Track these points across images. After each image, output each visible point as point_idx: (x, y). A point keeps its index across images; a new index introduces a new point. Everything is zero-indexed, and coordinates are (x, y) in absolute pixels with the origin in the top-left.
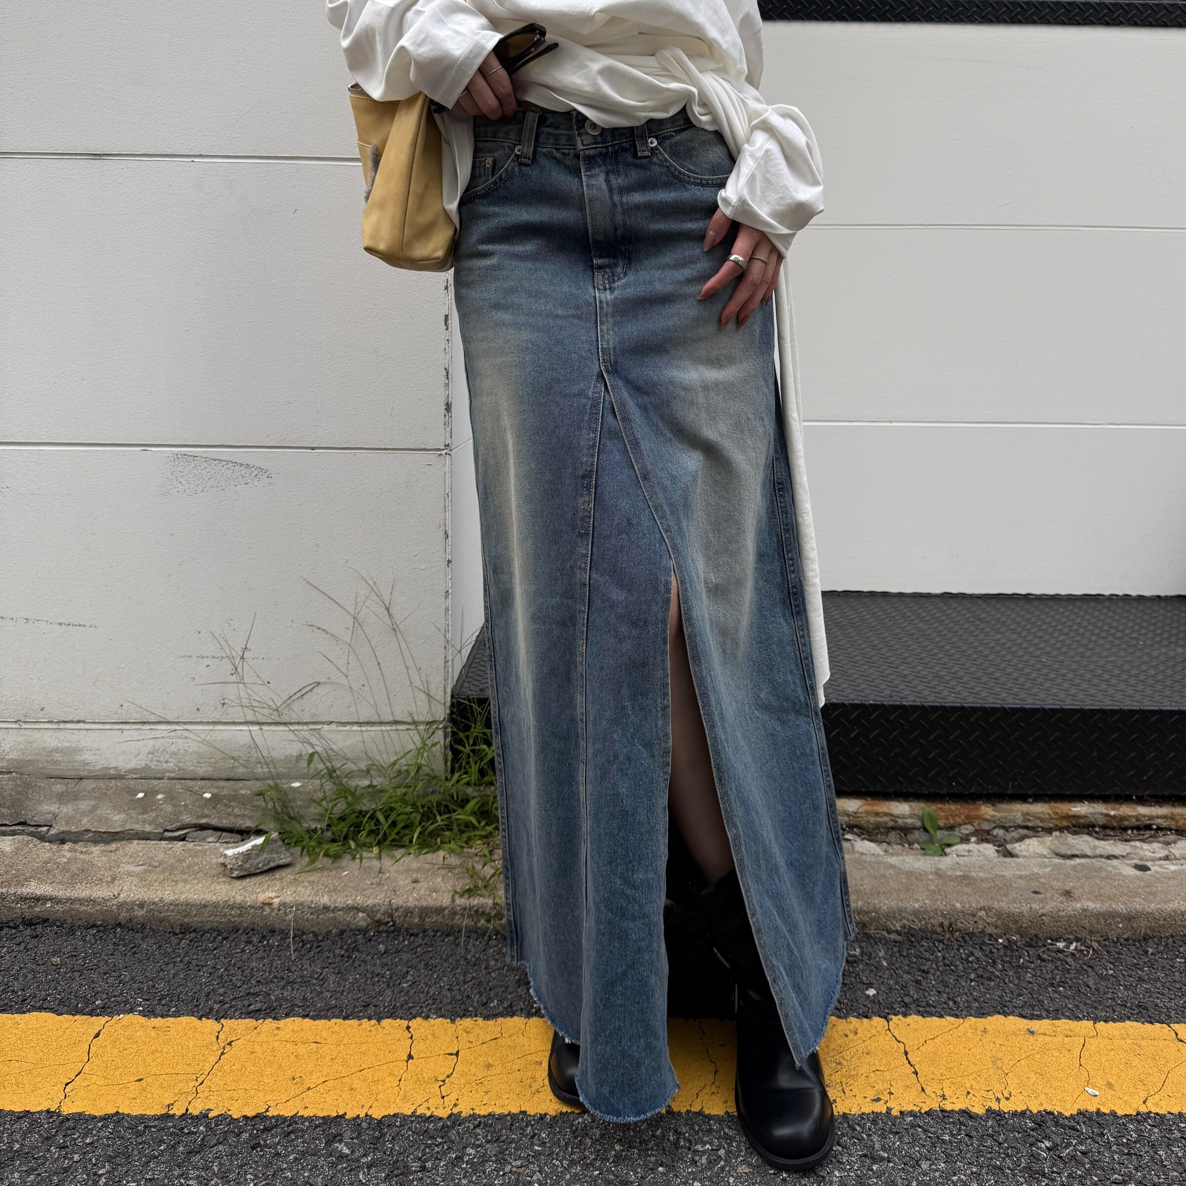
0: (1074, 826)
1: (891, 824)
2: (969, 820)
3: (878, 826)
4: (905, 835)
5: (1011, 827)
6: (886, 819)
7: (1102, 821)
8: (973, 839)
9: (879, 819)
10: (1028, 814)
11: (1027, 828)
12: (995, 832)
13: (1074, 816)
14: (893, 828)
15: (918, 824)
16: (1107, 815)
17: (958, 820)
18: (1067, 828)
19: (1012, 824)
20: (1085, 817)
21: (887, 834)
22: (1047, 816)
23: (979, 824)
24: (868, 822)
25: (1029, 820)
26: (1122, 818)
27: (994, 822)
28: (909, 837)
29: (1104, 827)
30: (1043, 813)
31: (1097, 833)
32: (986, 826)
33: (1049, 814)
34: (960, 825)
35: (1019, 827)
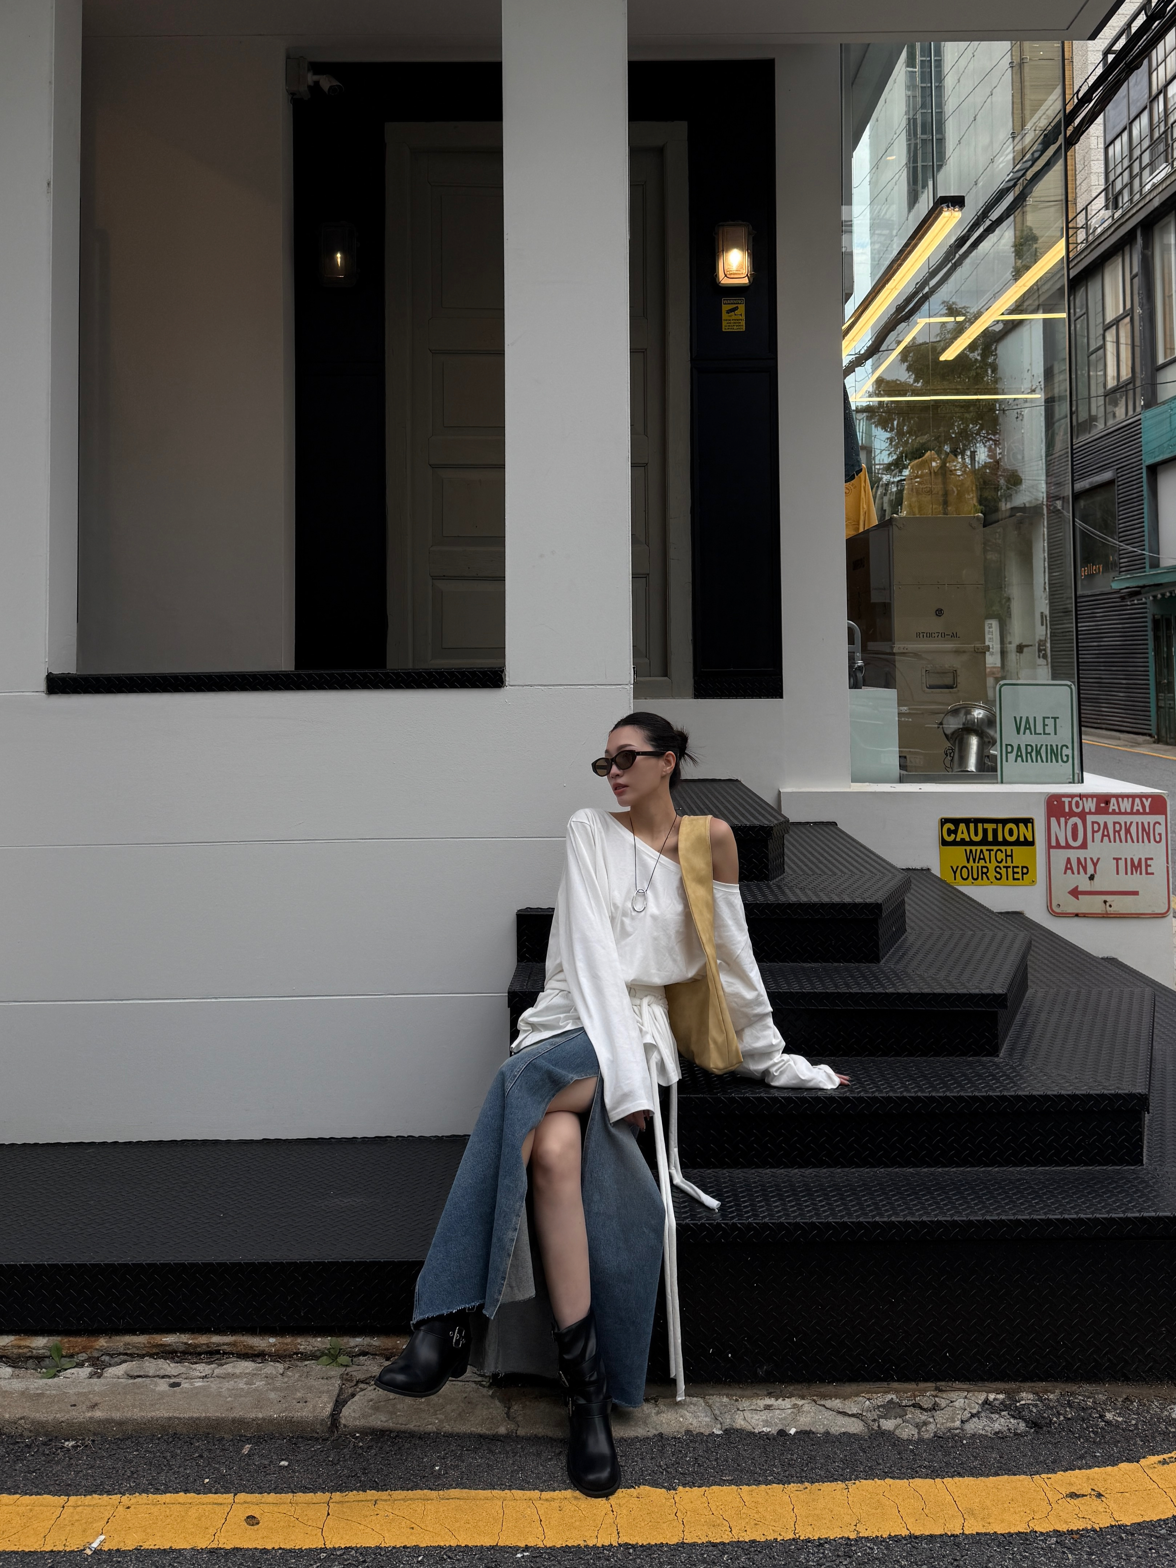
1: (29, 1354)
2: (84, 1349)
3: (19, 1356)
4: (39, 1362)
5: (114, 1354)
6: (25, 1350)
7: (182, 1348)
8: (87, 1364)
9: (21, 1351)
10: (129, 1344)
11: (126, 1354)
12: (103, 1358)
13: (162, 1345)
14: (31, 1357)
15: (48, 1353)
16: (186, 1344)
17: (77, 1349)
18: (157, 1354)
19: (115, 1352)
20: (169, 1345)
21: (26, 1362)
22: (143, 1346)
23: (91, 1352)
24: (13, 1353)
25: (129, 1349)
26: (196, 1346)
27: (102, 1351)
28: (41, 1364)
29: (184, 1353)
30: (139, 1343)
31: (178, 1357)
32: (96, 1354)
33: (144, 1344)
34: (78, 1354)
35: (120, 1354)
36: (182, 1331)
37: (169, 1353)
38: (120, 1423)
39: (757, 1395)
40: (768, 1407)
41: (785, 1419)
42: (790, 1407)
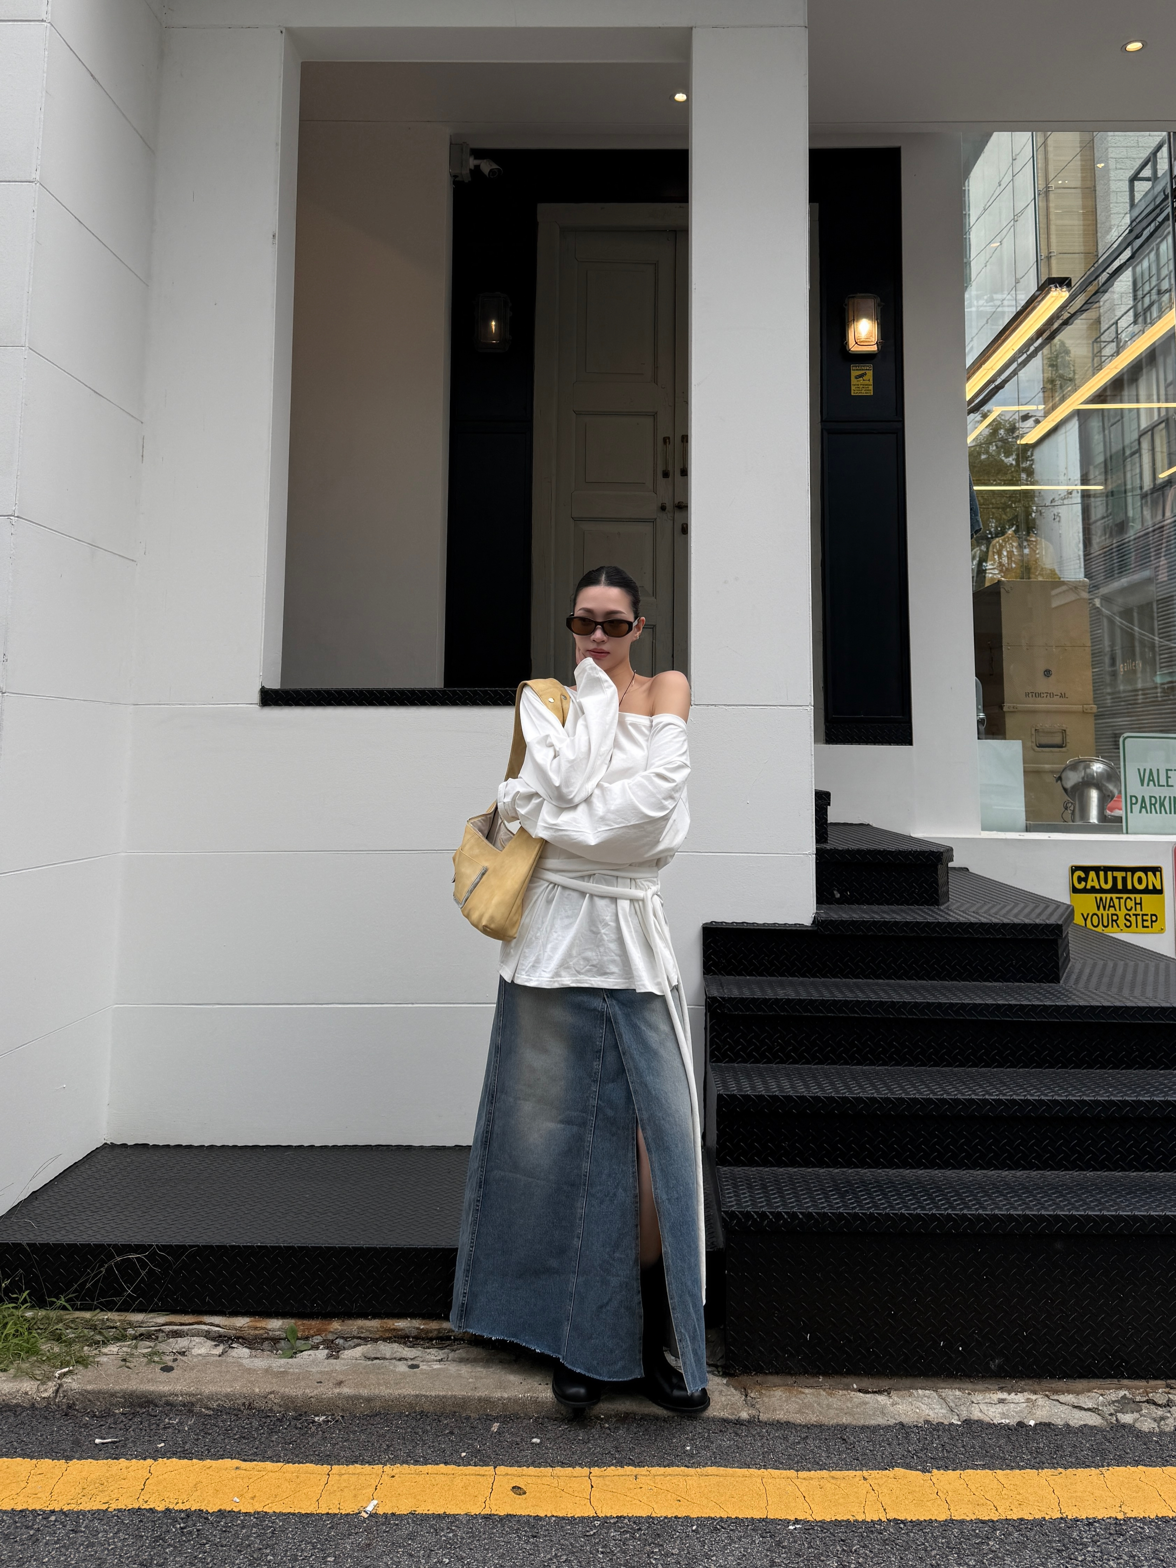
0: (395, 1337)
1: (265, 1336)
2: (319, 1332)
3: (256, 1337)
4: (275, 1344)
5: (348, 1337)
6: (261, 1332)
7: (414, 1333)
8: (322, 1347)
9: (257, 1332)
10: (362, 1328)
11: (360, 1338)
12: (337, 1341)
13: (394, 1329)
14: (266, 1339)
15: (284, 1335)
16: (418, 1328)
17: (312, 1332)
18: (390, 1338)
19: (349, 1335)
20: (402, 1330)
21: (262, 1343)
22: (375, 1330)
23: (326, 1335)
24: (249, 1334)
25: (362, 1333)
26: (427, 1331)
27: (336, 1334)
28: (277, 1345)
29: (416, 1338)
30: (372, 1327)
31: (410, 1342)
32: (330, 1337)
33: (377, 1328)
34: (313, 1336)
35: (354, 1337)
36: (413, 1316)
37: (401, 1338)
38: (369, 1400)
39: (989, 1390)
40: (1002, 1401)
41: (1021, 1411)
42: (1023, 1401)
